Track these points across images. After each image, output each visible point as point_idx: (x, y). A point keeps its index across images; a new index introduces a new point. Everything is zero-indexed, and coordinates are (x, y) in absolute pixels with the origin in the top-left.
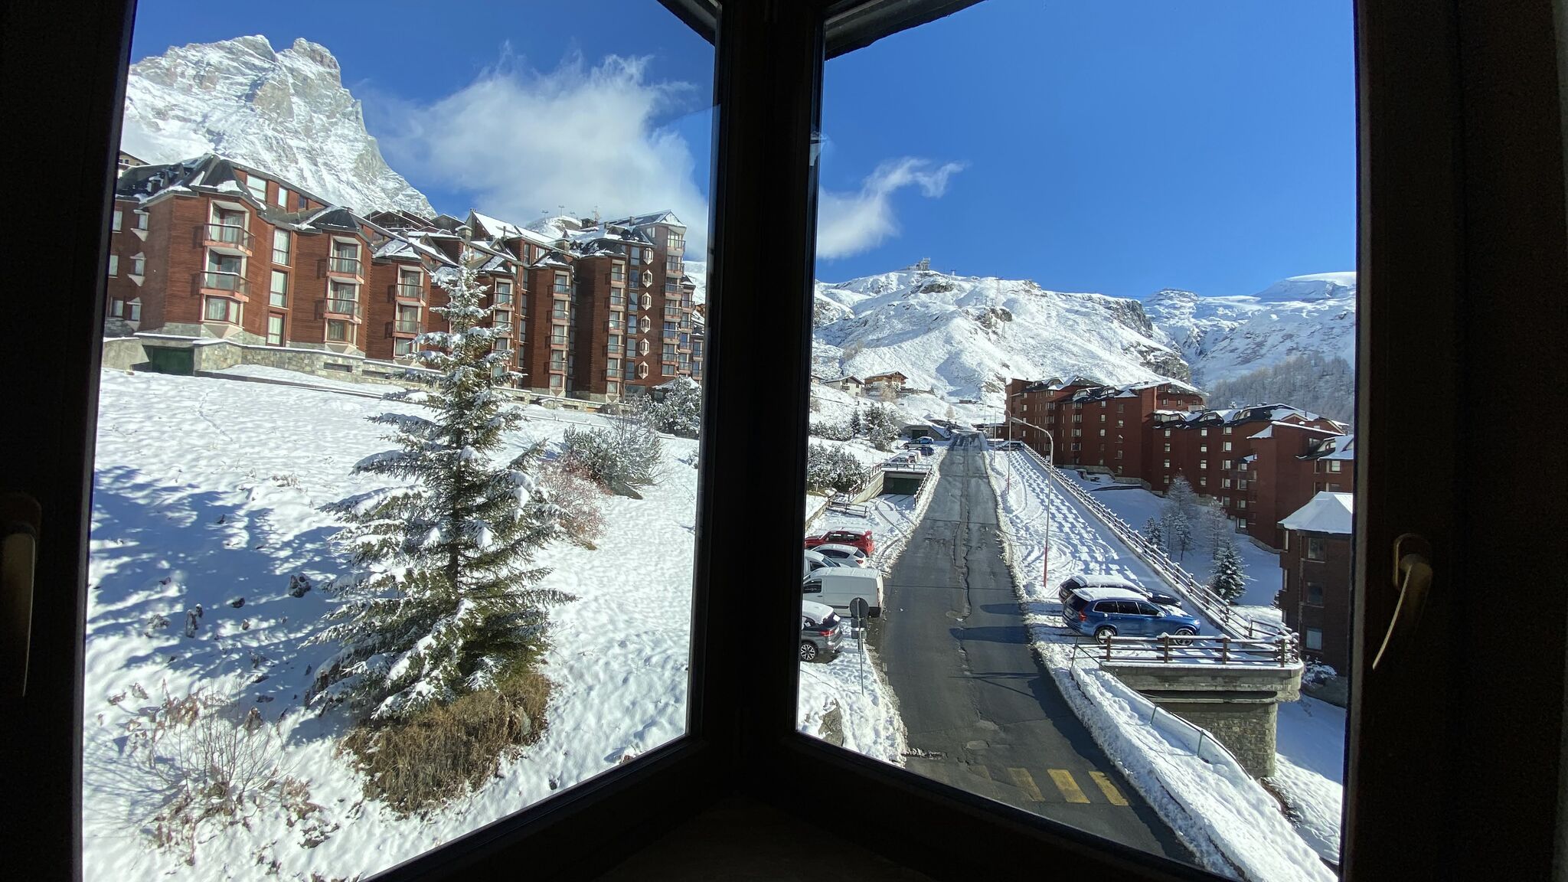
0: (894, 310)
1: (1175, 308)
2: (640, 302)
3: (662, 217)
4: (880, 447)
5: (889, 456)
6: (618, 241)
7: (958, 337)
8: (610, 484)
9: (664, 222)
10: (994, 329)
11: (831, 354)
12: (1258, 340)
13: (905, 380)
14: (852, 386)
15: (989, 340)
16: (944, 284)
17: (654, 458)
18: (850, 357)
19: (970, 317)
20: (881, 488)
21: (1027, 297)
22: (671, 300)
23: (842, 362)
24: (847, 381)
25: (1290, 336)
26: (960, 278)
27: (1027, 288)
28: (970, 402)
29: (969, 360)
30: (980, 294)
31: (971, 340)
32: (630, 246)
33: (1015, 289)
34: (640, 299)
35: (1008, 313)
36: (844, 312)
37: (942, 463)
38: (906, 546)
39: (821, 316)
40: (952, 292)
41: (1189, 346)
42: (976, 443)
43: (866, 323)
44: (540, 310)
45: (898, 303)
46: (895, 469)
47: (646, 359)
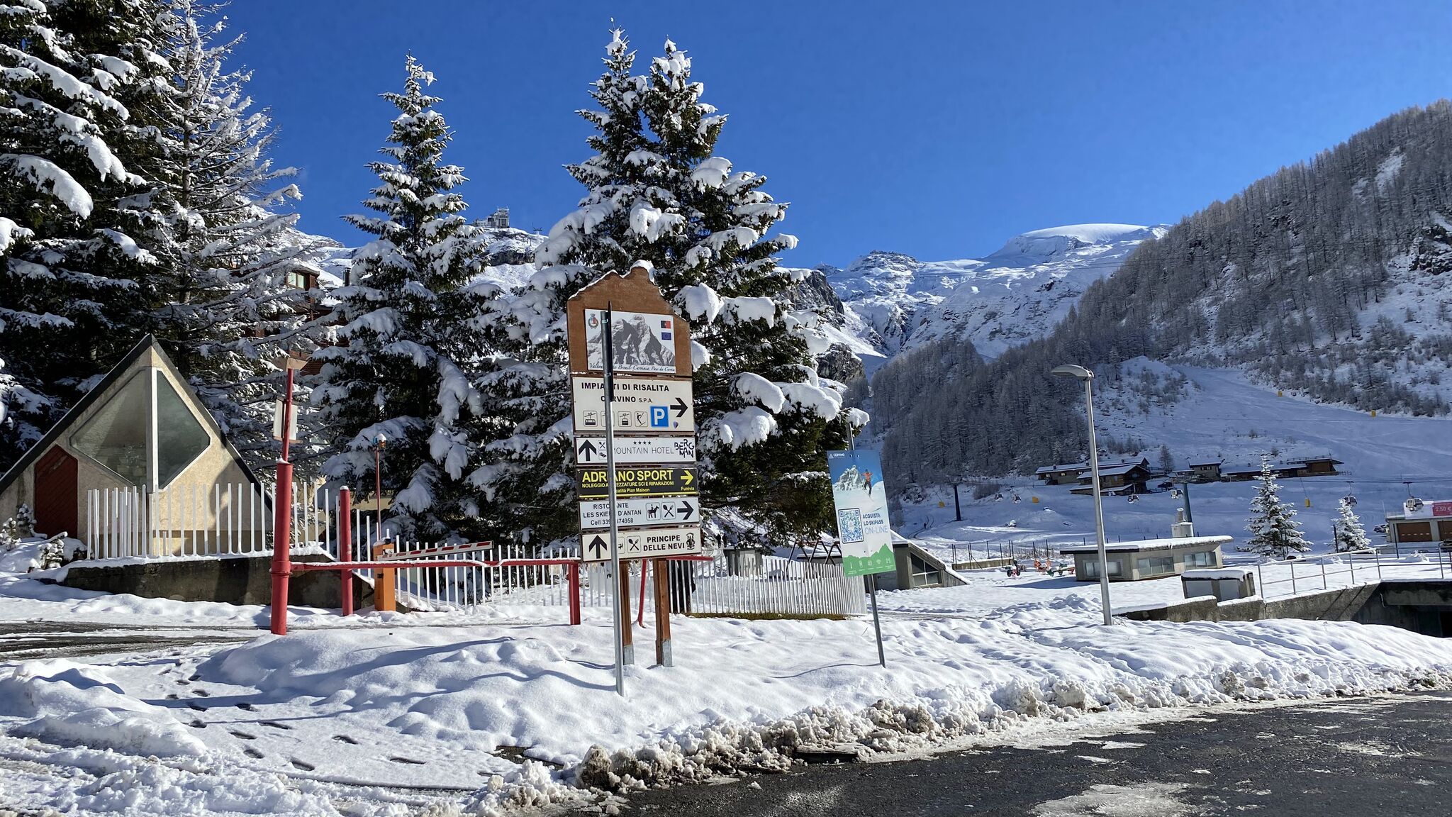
1: (888, 279)
12: (958, 321)
25: (992, 315)
41: (892, 334)
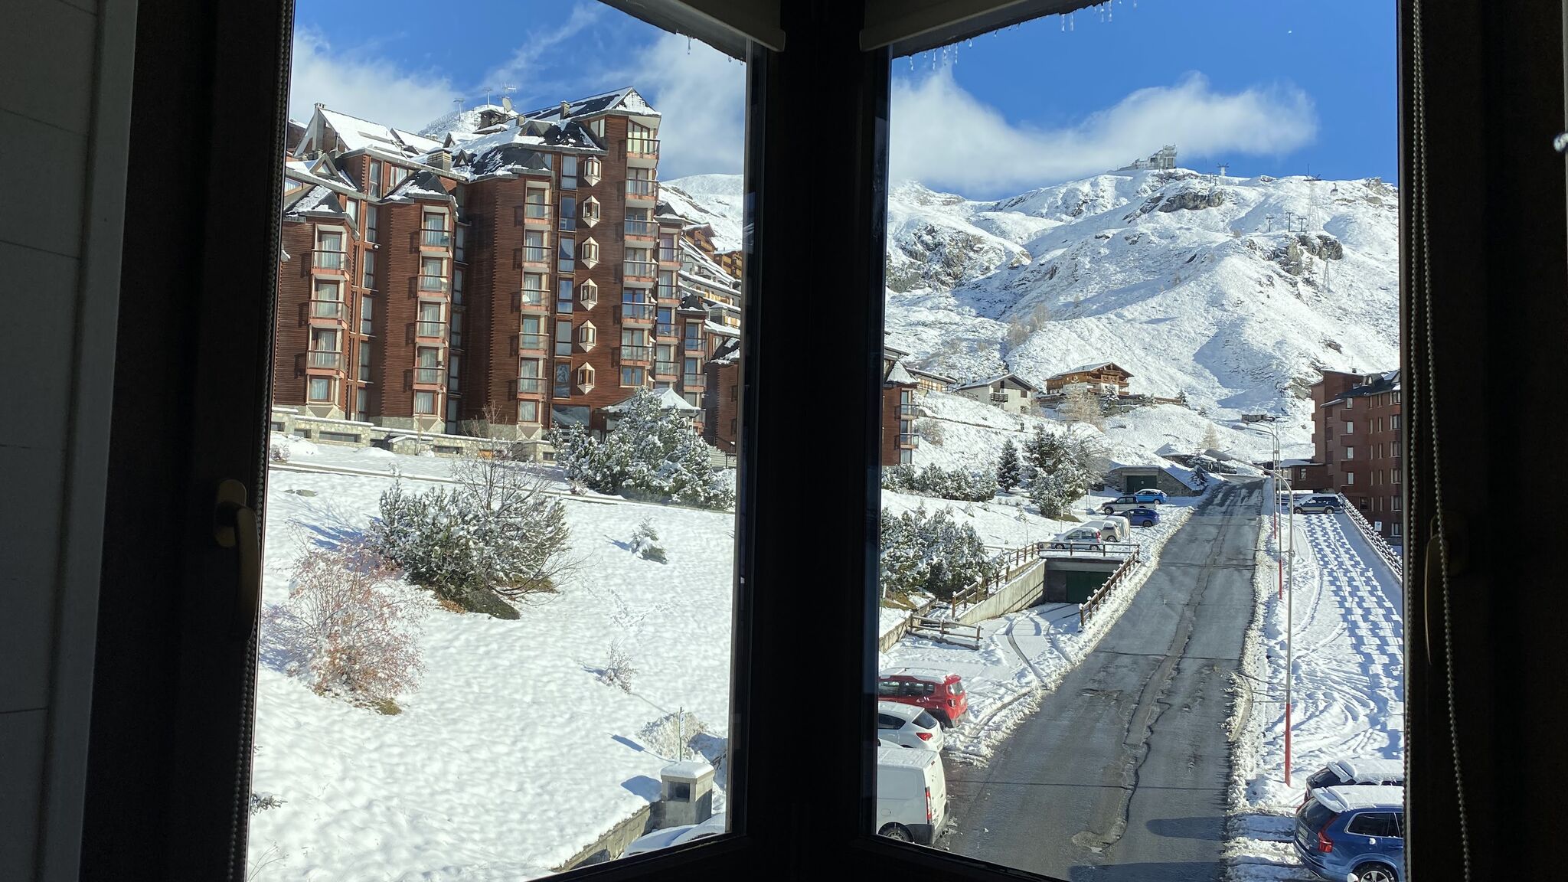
0: (1109, 245)
2: (580, 252)
3: (617, 100)
4: (1049, 512)
5: (1067, 527)
6: (538, 146)
7: (1234, 293)
8: (459, 592)
9: (621, 108)
10: (1306, 275)
11: (984, 334)
13: (1129, 380)
14: (1013, 394)
15: (1298, 296)
16: (1206, 193)
17: (553, 541)
18: (1022, 338)
19: (1258, 253)
20: (1039, 592)
21: (1372, 211)
22: (635, 249)
23: (1005, 349)
24: (1002, 385)
26: (1236, 180)
27: (1372, 193)
28: (1263, 418)
29: (1257, 337)
30: (1278, 209)
31: (1262, 298)
32: (559, 155)
33: (1347, 196)
34: (579, 250)
35: (1333, 244)
36: (1009, 254)
37: (1172, 540)
38: (1039, 705)
39: (967, 263)
40: (1223, 207)
42: (1255, 499)
43: (1053, 272)
44: (397, 276)
45: (1114, 231)
46: (1067, 554)
47: (592, 358)
